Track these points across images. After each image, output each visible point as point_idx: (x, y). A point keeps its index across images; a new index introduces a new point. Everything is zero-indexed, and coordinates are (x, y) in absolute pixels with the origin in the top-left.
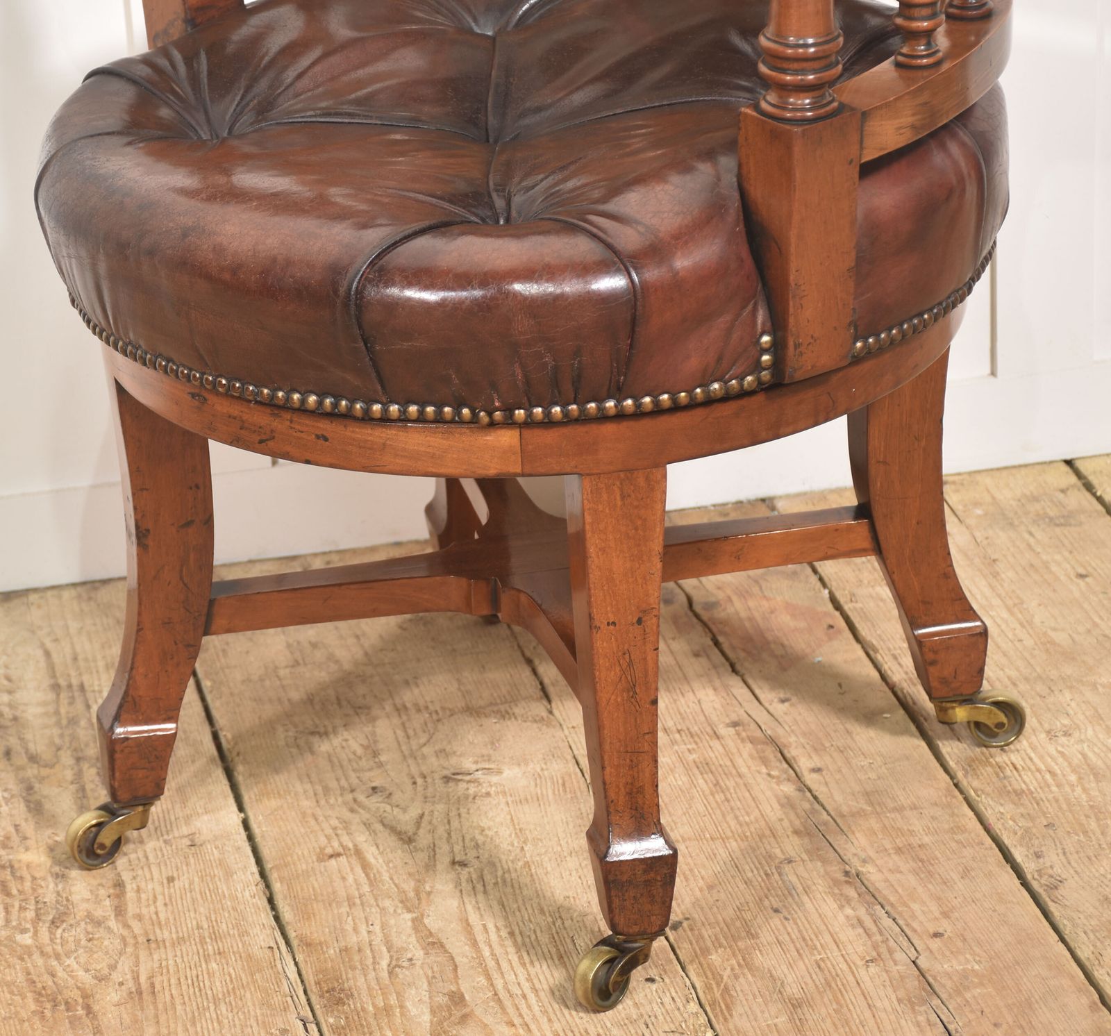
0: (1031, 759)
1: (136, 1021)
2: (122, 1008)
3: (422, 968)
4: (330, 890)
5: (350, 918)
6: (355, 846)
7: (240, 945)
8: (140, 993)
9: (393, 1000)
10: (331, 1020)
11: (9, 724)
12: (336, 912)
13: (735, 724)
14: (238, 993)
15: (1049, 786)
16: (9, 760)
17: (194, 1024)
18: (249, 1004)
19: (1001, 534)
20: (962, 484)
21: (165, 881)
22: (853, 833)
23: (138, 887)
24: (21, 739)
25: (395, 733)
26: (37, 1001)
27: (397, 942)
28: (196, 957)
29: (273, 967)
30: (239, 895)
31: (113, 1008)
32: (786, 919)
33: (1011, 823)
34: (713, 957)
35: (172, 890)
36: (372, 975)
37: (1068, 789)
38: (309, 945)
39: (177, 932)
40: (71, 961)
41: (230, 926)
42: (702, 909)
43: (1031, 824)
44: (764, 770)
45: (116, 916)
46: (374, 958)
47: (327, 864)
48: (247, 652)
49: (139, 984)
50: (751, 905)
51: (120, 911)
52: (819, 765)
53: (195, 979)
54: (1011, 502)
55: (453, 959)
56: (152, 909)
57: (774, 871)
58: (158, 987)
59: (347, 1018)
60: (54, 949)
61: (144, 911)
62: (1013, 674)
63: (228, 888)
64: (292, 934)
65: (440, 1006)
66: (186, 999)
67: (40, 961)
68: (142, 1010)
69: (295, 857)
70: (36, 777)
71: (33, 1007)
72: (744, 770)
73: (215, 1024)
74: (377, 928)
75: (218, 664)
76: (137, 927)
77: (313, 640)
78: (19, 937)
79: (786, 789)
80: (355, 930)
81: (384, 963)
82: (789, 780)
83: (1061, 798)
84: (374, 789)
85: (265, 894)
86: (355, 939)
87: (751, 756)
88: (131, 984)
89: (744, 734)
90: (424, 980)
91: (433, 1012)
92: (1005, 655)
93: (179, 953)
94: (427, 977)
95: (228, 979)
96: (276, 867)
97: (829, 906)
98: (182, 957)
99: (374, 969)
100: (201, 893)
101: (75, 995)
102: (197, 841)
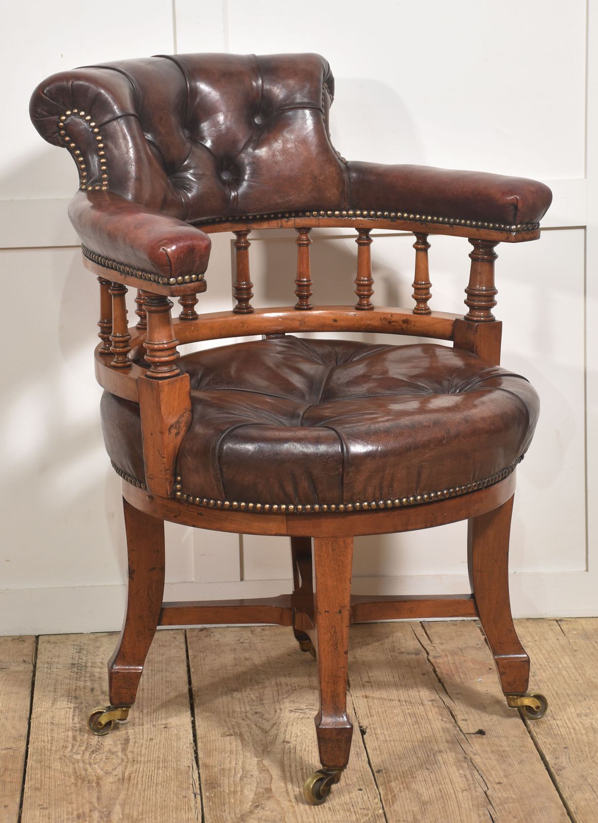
0: (566, 723)
1: (118, 789)
2: (113, 784)
3: (256, 778)
4: (223, 747)
5: (229, 758)
6: (240, 733)
7: (175, 765)
8: (123, 779)
9: (239, 789)
10: (208, 794)
11: (97, 679)
12: (223, 755)
13: (432, 701)
14: (168, 782)
15: (571, 733)
16: (92, 692)
17: (144, 792)
18: (172, 786)
19: (582, 641)
20: (570, 622)
21: (148, 740)
22: (474, 744)
23: (136, 741)
24: (100, 685)
25: (273, 693)
26: (75, 779)
27: (247, 768)
28: (153, 768)
29: (187, 773)
30: (181, 747)
31: (109, 784)
32: (431, 772)
33: (549, 746)
34: (392, 784)
35: (151, 743)
36: (232, 779)
37: (579, 735)
38: (206, 766)
39: (148, 758)
40: (96, 766)
41: (173, 758)
42: (393, 766)
43: (557, 747)
44: (440, 718)
45: (122, 751)
46: (235, 773)
47: (225, 738)
48: (215, 660)
49: (124, 776)
50: (417, 766)
51: (124, 750)
52: (466, 718)
53: (150, 776)
54: (592, 630)
55: (271, 776)
56: (140, 749)
57: (432, 755)
58: (132, 777)
59: (215, 794)
60: (89, 761)
61: (136, 750)
62: (569, 692)
63: (177, 744)
64: (200, 762)
65: (260, 793)
66: (144, 782)
67: (81, 765)
68: (122, 785)
69: (211, 734)
70: (102, 699)
71: (73, 781)
72: (431, 717)
73: (154, 792)
74: (240, 763)
75: (200, 663)
76: (130, 756)
77: (247, 657)
78: (75, 756)
79: (448, 726)
80: (230, 762)
81: (239, 776)
82: (450, 722)
83: (575, 739)
84: (256, 713)
85: (193, 747)
86: (228, 766)
87: (436, 713)
88: (120, 776)
89: (435, 705)
90: (256, 783)
91: (256, 794)
92: (568, 685)
93: (146, 766)
94: (257, 782)
95: (165, 776)
96: (201, 738)
97: (453, 770)
98: (147, 767)
99: (234, 777)
100: (164, 745)
101: (94, 778)
102: (168, 726)
